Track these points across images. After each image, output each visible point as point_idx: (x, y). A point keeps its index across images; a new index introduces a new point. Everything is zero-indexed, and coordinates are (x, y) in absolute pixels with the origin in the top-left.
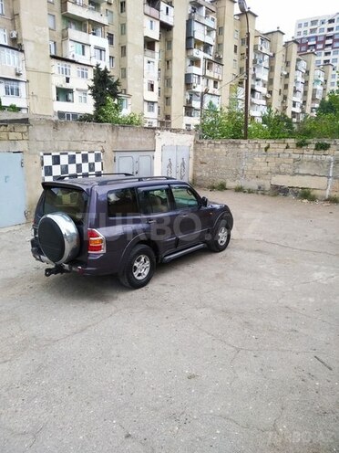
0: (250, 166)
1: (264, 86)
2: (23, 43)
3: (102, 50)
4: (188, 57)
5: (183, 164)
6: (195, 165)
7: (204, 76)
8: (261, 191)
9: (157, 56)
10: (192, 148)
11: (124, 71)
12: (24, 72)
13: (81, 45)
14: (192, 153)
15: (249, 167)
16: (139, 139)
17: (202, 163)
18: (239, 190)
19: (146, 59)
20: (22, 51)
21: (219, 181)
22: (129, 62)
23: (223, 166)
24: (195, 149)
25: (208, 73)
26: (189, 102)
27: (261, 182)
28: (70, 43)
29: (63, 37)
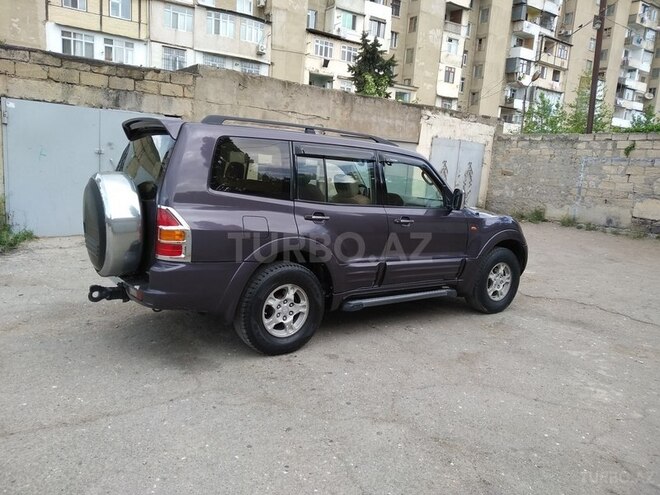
0: (593, 181)
1: (642, 79)
2: (273, 12)
3: (380, 22)
4: (513, 33)
5: (470, 173)
6: (492, 176)
7: (538, 62)
8: (611, 227)
9: (463, 31)
10: (489, 147)
11: (410, 53)
12: (268, 52)
13: (350, 16)
14: (488, 157)
15: (592, 183)
16: (390, 121)
17: (505, 174)
18: (569, 223)
19: (446, 36)
20: (269, 23)
21: (533, 206)
22: (420, 40)
23: (542, 180)
24: (495, 151)
25: (545, 58)
26: (511, 100)
27: (613, 210)
28: (336, 13)
29: (328, 6)
